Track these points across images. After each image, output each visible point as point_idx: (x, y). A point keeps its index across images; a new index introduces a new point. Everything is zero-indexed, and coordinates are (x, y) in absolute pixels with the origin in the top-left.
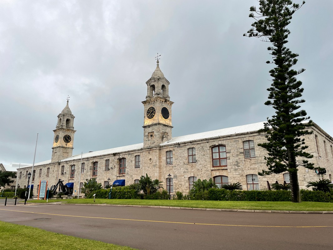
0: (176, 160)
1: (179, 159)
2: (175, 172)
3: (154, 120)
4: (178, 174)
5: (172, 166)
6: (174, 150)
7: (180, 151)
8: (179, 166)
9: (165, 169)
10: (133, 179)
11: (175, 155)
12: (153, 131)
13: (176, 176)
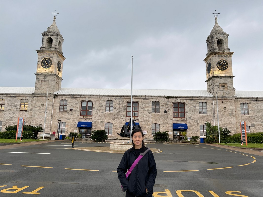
0: (253, 112)
1: (256, 111)
2: (252, 121)
3: (226, 72)
4: (256, 124)
5: (249, 117)
6: (250, 103)
7: (256, 104)
8: (256, 117)
9: (241, 118)
10: (198, 124)
11: (252, 107)
12: (226, 82)
13: (254, 125)
